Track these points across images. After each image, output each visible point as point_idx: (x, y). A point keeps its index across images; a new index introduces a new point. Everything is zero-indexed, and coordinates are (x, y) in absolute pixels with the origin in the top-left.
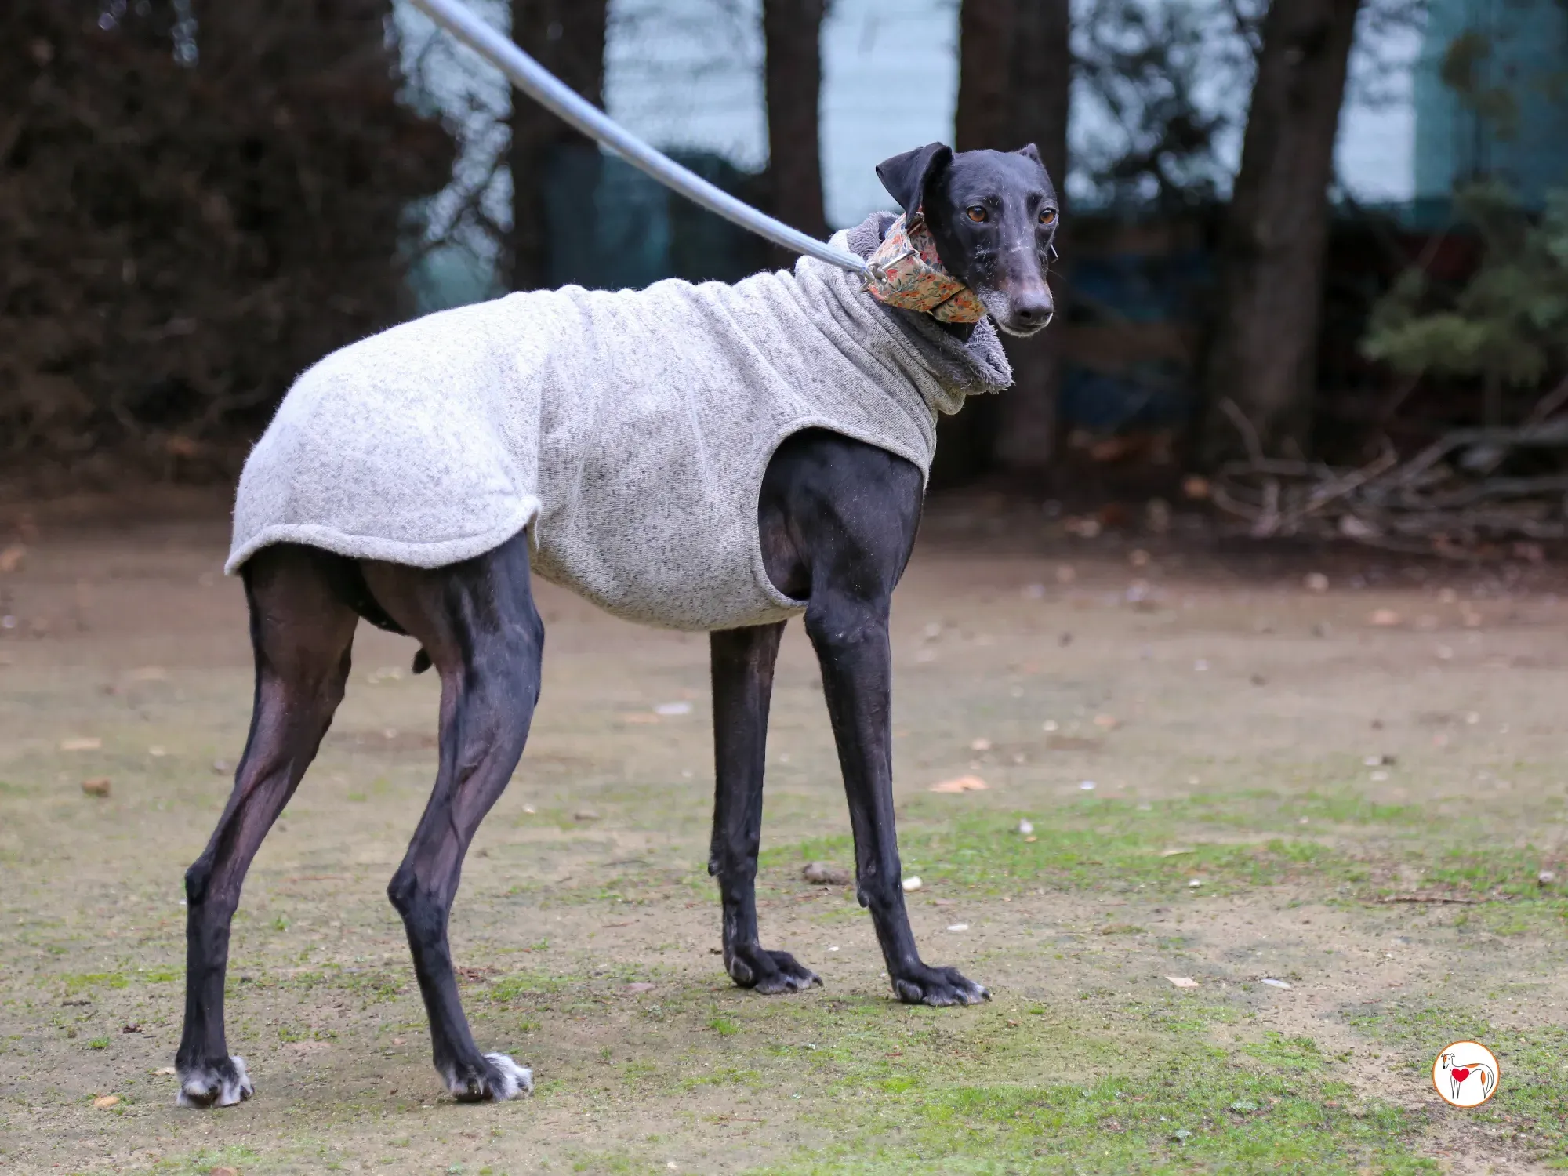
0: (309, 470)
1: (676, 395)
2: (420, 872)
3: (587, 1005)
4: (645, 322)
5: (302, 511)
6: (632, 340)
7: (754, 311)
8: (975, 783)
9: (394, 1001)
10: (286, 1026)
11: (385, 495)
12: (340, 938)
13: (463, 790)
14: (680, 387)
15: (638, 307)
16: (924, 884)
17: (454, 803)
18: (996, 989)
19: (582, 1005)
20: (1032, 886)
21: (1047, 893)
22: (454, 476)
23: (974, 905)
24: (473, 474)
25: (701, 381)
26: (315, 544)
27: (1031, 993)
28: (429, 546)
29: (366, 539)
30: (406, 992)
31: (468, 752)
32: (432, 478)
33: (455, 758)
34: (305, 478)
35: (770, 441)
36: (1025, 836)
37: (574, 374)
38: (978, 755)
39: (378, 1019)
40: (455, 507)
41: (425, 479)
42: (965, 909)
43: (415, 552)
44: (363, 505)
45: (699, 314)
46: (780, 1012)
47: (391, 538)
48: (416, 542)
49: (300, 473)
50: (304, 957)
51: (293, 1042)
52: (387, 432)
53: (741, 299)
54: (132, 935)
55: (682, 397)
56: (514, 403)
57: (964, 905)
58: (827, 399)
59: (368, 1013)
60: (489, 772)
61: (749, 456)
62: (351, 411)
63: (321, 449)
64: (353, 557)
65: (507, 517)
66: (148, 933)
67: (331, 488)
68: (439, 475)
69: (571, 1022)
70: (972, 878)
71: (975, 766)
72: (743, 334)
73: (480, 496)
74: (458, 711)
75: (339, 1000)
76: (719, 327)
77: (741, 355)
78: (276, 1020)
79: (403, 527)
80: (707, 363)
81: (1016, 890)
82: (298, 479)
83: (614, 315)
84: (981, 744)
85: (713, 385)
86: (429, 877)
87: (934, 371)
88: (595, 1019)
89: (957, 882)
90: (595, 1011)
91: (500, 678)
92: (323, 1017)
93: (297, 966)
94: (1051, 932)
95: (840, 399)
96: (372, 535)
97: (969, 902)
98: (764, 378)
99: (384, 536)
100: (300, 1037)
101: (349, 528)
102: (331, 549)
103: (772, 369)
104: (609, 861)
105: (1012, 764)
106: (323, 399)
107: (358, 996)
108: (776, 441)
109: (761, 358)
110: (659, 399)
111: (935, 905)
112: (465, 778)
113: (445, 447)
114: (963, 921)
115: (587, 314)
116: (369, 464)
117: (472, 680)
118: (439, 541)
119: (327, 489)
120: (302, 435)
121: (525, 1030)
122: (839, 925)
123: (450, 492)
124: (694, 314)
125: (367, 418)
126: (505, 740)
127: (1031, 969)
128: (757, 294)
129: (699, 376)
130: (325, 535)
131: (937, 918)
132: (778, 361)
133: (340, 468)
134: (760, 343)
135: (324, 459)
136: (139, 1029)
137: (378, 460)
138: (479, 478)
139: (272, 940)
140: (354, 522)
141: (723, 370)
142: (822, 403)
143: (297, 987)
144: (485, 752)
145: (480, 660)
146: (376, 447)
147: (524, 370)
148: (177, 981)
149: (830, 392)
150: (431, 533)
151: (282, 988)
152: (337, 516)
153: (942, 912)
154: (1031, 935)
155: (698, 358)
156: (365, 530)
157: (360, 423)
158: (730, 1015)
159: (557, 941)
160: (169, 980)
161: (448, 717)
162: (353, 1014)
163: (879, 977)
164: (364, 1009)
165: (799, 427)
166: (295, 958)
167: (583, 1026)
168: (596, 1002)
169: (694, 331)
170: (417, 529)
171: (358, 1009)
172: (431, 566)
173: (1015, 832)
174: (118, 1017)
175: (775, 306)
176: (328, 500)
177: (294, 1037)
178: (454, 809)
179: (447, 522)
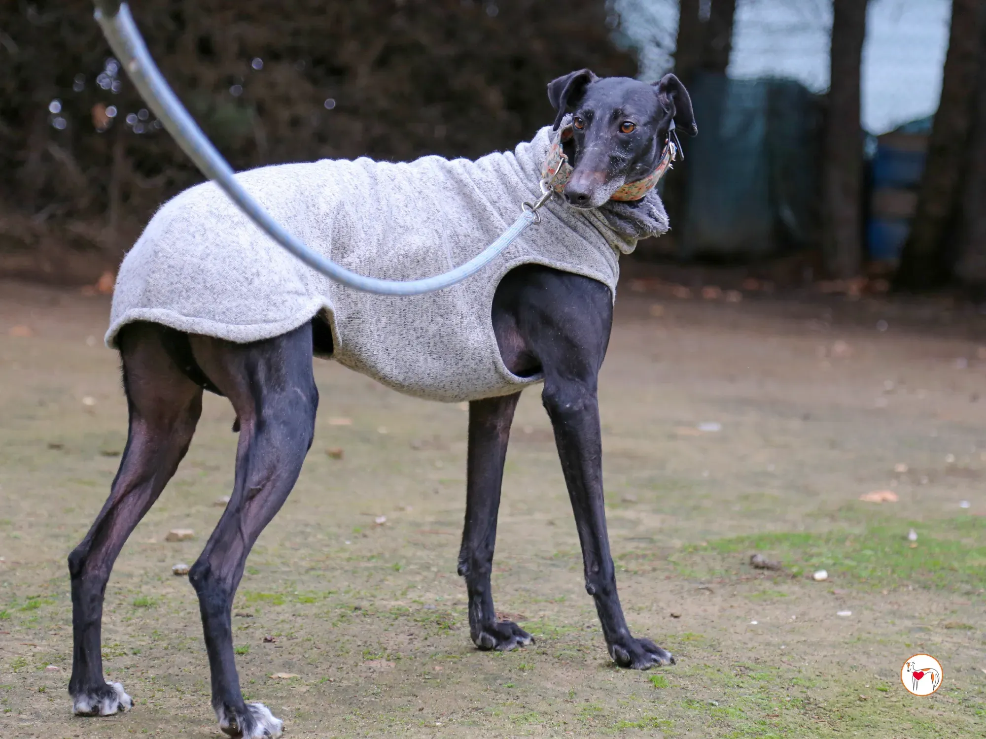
0: (159, 270)
1: (436, 236)
2: (214, 563)
3: (571, 653)
4: (414, 185)
5: (153, 299)
6: (405, 197)
7: (489, 180)
8: (891, 496)
9: (447, 635)
10: (371, 647)
11: (212, 289)
12: (434, 580)
13: (250, 506)
14: (439, 230)
15: (409, 175)
16: (829, 576)
17: (242, 515)
18: (858, 667)
19: (568, 652)
20: (905, 582)
21: (914, 589)
22: (263, 278)
23: (861, 595)
24: (276, 278)
25: (452, 228)
26: (160, 322)
27: (882, 673)
28: (242, 327)
29: (197, 320)
30: (458, 629)
31: (255, 478)
32: (247, 279)
33: (245, 481)
34: (157, 275)
35: (499, 272)
36: (911, 542)
37: (361, 217)
38: (897, 476)
39: (432, 648)
40: (262, 301)
41: (242, 279)
42: (854, 598)
43: (232, 330)
44: (196, 296)
45: (452, 182)
46: (701, 672)
47: (215, 320)
48: (233, 324)
49: (153, 272)
50: (404, 594)
51: (371, 660)
52: (217, 245)
53: (479, 172)
54: (305, 564)
55: (440, 237)
56: (314, 230)
57: (854, 594)
58: (540, 242)
59: (428, 643)
60: (270, 494)
61: (483, 281)
62: (192, 229)
63: (169, 255)
64: (187, 332)
65: (299, 310)
66: (313, 564)
67: (174, 282)
68: (252, 277)
69: (557, 665)
70: (864, 574)
71: (894, 483)
72: (482, 196)
73: (281, 294)
74: (250, 447)
75: (412, 630)
76: (467, 190)
77: (481, 211)
78: (366, 642)
79: (224, 313)
80: (457, 216)
81: (893, 586)
82: (152, 275)
83: (393, 180)
84: (901, 468)
85: (459, 230)
86: (220, 567)
87: (612, 228)
88: (574, 664)
89: (853, 575)
90: (576, 658)
91: (282, 426)
92: (397, 643)
93: (397, 600)
94: (908, 623)
95: (550, 241)
96: (201, 317)
97: (858, 593)
98: (497, 228)
99: (210, 318)
100: (377, 657)
101: (185, 311)
102: (172, 326)
103: (502, 221)
104: (632, 536)
105: (918, 483)
106: (172, 220)
107: (425, 628)
108: (504, 271)
109: (495, 213)
110: (424, 238)
111: (833, 593)
112: (251, 498)
113: (258, 257)
114: (849, 608)
115: (374, 178)
116: (201, 267)
117: (261, 426)
118: (248, 324)
119: (172, 284)
120: (156, 245)
121: (522, 670)
122: (764, 603)
123: (259, 290)
124: (448, 182)
125: (203, 235)
126: (283, 472)
127: (886, 653)
128: (490, 168)
129: (451, 225)
130: (168, 315)
131: (832, 604)
132: (506, 216)
133: (181, 269)
134: (493, 203)
135: (172, 263)
136: (274, 640)
137: (209, 265)
138: (281, 281)
139: (389, 578)
140: (188, 307)
141: (468, 221)
142: (537, 245)
143: (388, 618)
144: (268, 479)
145: (267, 412)
146: (208, 255)
147: (324, 208)
148: (316, 604)
149: (542, 237)
150: (243, 318)
151: (378, 617)
152: (178, 303)
153: (837, 599)
154: (894, 624)
155: (451, 212)
156: (196, 314)
157: (198, 238)
158: (666, 671)
159: (573, 596)
160: (312, 602)
161: (242, 452)
162: (418, 642)
163: (779, 649)
164: (426, 639)
165: (521, 263)
166: (398, 593)
167: (564, 669)
168: (579, 650)
169: (448, 194)
170: (234, 315)
171: (422, 639)
172: (242, 341)
173: (905, 538)
174: (266, 629)
175: (502, 177)
176: (172, 292)
177: (373, 657)
178: (242, 519)
179: (255, 310)
